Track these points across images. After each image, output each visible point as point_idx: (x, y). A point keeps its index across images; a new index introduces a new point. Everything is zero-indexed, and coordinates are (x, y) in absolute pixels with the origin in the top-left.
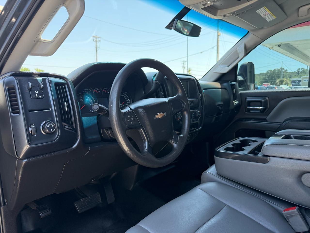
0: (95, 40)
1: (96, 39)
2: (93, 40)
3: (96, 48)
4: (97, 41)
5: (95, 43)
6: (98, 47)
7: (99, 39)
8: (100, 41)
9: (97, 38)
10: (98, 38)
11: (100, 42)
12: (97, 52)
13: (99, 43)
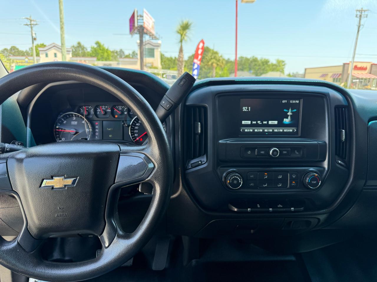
0: (358, 16)
1: (360, 14)
2: (355, 16)
3: (359, 27)
4: (362, 16)
5: (358, 19)
6: (362, 25)
7: (366, 13)
8: (367, 15)
9: (363, 11)
10: (365, 11)
11: (367, 17)
12: (360, 32)
13: (365, 18)
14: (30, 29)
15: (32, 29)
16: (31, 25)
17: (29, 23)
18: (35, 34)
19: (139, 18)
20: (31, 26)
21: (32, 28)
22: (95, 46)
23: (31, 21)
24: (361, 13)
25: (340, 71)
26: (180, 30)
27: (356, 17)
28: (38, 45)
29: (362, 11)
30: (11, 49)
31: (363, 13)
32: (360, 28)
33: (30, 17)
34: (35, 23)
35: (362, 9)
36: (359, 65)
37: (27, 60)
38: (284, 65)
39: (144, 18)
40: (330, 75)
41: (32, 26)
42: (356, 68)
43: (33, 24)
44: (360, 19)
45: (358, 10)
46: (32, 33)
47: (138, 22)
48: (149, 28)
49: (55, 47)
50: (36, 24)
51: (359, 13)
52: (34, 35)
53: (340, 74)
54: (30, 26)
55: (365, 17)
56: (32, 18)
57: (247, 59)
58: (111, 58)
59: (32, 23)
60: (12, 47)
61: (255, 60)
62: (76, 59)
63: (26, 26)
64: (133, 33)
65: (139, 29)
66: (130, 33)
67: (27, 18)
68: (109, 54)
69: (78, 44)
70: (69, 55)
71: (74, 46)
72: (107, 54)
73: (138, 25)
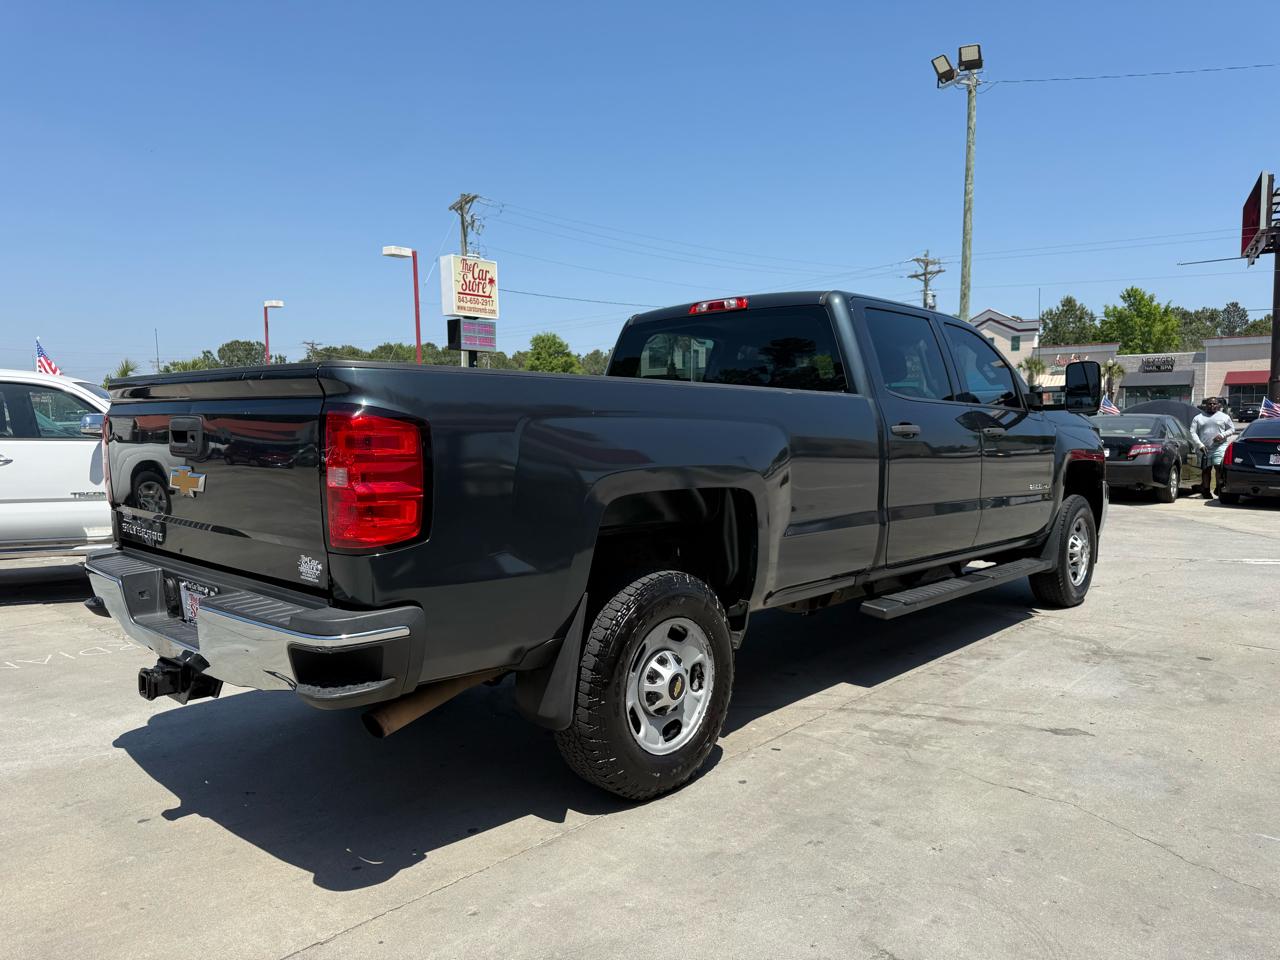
14: (921, 285)
15: (926, 285)
16: (924, 274)
17: (922, 271)
18: (934, 296)
19: (1273, 200)
20: (926, 277)
21: (926, 282)
22: (1121, 305)
23: (927, 265)
33: (926, 256)
34: (936, 268)
41: (929, 276)
43: (930, 273)
46: (926, 295)
47: (1269, 213)
49: (990, 322)
50: (939, 271)
52: (930, 300)
54: (923, 278)
56: (930, 258)
59: (931, 268)
62: (1050, 351)
63: (915, 279)
64: (1252, 249)
65: (1273, 237)
66: (1243, 250)
67: (917, 260)
68: (1170, 328)
69: (1063, 306)
70: (1032, 340)
71: (1051, 311)
72: (1162, 328)
73: (1273, 223)
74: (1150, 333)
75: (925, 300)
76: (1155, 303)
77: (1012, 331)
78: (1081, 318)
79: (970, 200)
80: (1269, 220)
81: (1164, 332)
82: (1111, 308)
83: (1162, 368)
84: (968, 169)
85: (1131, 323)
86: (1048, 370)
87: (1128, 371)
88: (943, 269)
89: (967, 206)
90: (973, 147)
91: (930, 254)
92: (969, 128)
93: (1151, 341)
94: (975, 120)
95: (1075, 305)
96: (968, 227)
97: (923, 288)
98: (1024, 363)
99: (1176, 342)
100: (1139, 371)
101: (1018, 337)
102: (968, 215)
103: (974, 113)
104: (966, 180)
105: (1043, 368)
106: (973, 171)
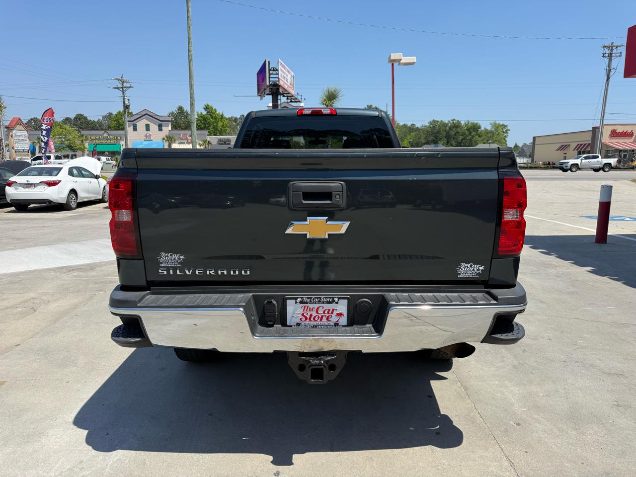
16: (122, 88)
17: (120, 86)
18: (128, 100)
19: (271, 72)
20: (123, 89)
21: (123, 92)
22: (204, 112)
23: (123, 83)
24: (612, 50)
25: (588, 139)
26: (325, 100)
27: (603, 56)
28: (120, 112)
29: (612, 47)
30: (76, 118)
31: (614, 51)
32: (611, 73)
33: (122, 78)
34: (128, 85)
35: (612, 43)
36: (620, 129)
37: (106, 135)
38: (506, 132)
39: (280, 72)
40: (573, 145)
41: (124, 89)
42: (614, 134)
43: (125, 87)
44: (610, 60)
45: (605, 47)
46: (124, 99)
47: (269, 78)
48: (286, 87)
49: (146, 116)
50: (131, 87)
51: (607, 51)
52: (127, 102)
53: (589, 144)
54: (121, 89)
55: (617, 56)
56: (124, 79)
57: (444, 125)
58: (228, 130)
59: (125, 85)
60: (77, 115)
61: (456, 125)
62: (177, 132)
63: (116, 89)
64: (262, 93)
65: (271, 89)
66: (258, 93)
67: (118, 80)
68: (225, 124)
69: (178, 110)
70: (168, 126)
71: (173, 112)
72: (221, 124)
73: (271, 82)
74: (217, 126)
75: (124, 102)
76: (217, 112)
77: (159, 121)
78: (187, 117)
79: (191, 55)
80: (270, 81)
81: (223, 126)
82: (200, 113)
83: (226, 143)
84: (189, 38)
85: (209, 121)
86: (177, 142)
87: (213, 143)
88: (132, 86)
89: (190, 58)
90: (191, 27)
91: (124, 77)
92: (188, 17)
93: (218, 130)
94: (190, 13)
95: (184, 110)
96: (192, 69)
97: (122, 95)
98: (166, 138)
99: (228, 131)
100: (217, 144)
101: (161, 124)
102: (191, 63)
103: (190, 9)
104: (189, 44)
105: (175, 140)
106: (192, 40)
